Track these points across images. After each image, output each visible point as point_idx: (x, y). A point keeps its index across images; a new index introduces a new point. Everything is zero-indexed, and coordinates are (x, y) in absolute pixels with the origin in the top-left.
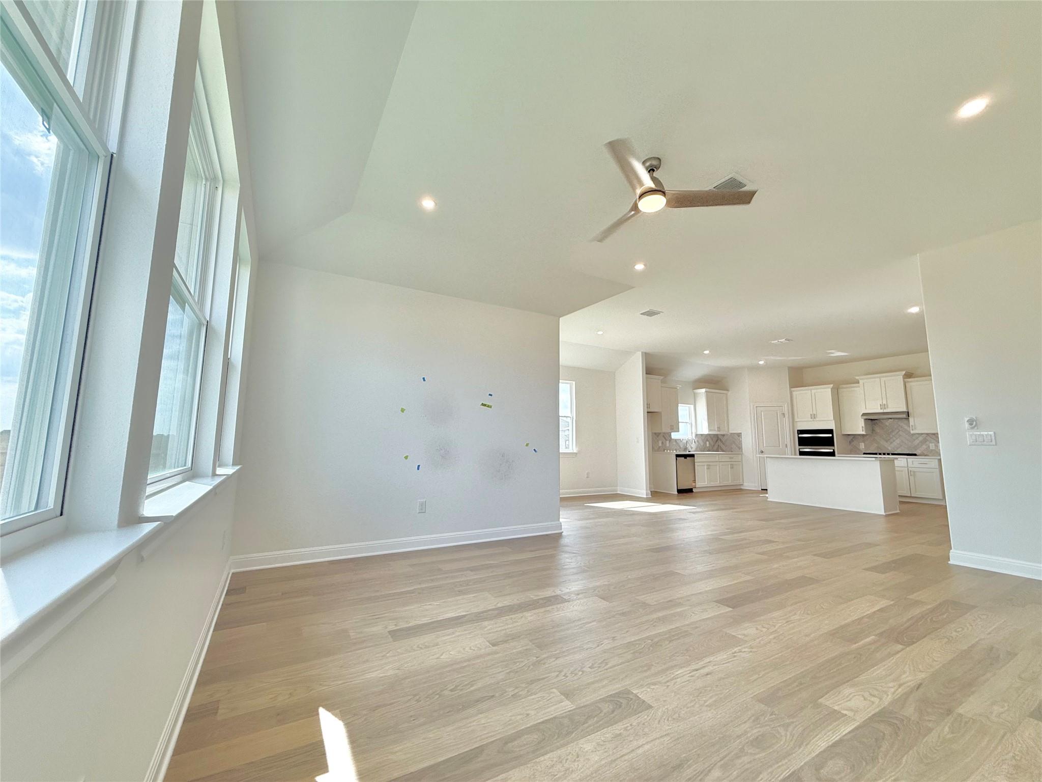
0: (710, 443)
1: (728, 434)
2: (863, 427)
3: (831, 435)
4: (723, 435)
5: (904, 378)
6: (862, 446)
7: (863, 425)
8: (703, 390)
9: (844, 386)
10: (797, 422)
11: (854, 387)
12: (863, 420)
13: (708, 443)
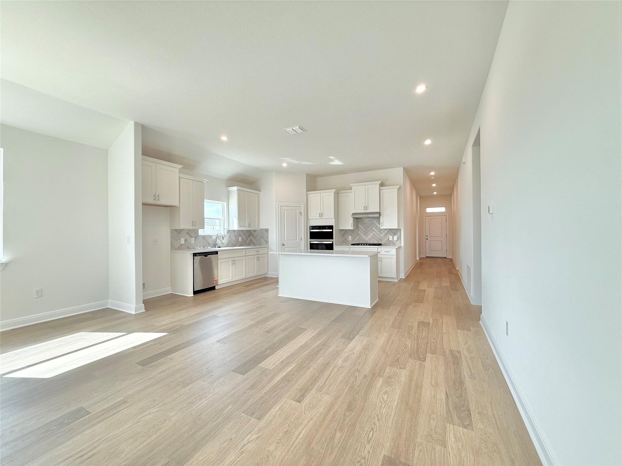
0: (242, 238)
1: (259, 229)
2: (352, 224)
3: (331, 230)
4: (255, 231)
5: (380, 187)
6: (350, 238)
7: (352, 223)
8: (235, 188)
9: (343, 191)
10: (310, 219)
11: (347, 193)
12: (352, 218)
13: (240, 238)
